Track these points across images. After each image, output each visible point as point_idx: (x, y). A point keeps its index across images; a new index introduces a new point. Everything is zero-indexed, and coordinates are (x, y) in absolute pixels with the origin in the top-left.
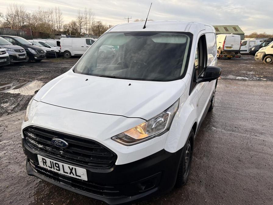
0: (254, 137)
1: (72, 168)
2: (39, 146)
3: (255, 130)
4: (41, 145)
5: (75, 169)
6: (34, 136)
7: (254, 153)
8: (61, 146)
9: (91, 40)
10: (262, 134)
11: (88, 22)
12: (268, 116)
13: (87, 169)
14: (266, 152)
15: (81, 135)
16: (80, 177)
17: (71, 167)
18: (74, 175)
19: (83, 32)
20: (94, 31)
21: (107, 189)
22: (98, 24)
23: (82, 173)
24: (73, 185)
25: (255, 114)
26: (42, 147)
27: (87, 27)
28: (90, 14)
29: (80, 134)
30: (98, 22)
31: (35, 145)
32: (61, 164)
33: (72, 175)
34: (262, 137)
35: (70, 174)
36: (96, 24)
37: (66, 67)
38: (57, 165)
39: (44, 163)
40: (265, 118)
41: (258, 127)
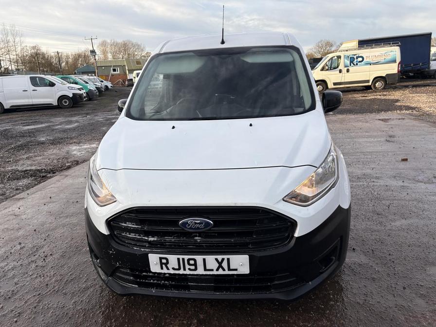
0: (373, 184)
1: (223, 259)
2: (150, 239)
3: (368, 175)
4: (153, 237)
5: (228, 260)
6: (136, 225)
7: (388, 203)
8: (201, 229)
9: (37, 79)
10: (377, 178)
11: (13, 48)
12: (370, 157)
13: (251, 254)
14: (399, 198)
15: (235, 204)
16: (236, 270)
17: (220, 257)
18: (224, 270)
19: (7, 67)
20: (24, 63)
21: (280, 278)
22: (33, 51)
23: (241, 264)
24: (216, 289)
25: (354, 156)
26: (156, 239)
27: (12, 57)
28: (13, 35)
29: (234, 202)
30: (34, 48)
31: (139, 240)
32: (199, 258)
33: (221, 272)
34: (381, 182)
35: (217, 270)
36: (30, 52)
37: (7, 130)
38: (192, 262)
39: (164, 266)
40: (369, 160)
41: (369, 171)
